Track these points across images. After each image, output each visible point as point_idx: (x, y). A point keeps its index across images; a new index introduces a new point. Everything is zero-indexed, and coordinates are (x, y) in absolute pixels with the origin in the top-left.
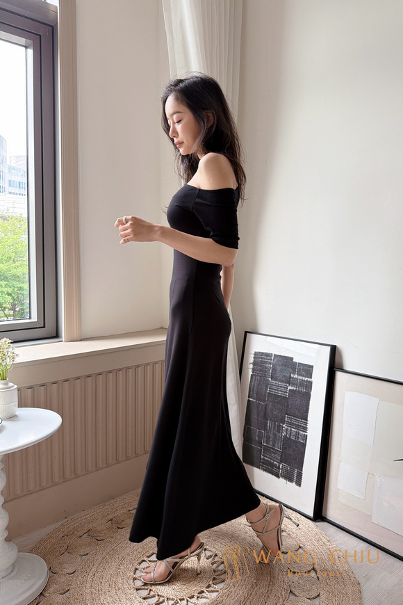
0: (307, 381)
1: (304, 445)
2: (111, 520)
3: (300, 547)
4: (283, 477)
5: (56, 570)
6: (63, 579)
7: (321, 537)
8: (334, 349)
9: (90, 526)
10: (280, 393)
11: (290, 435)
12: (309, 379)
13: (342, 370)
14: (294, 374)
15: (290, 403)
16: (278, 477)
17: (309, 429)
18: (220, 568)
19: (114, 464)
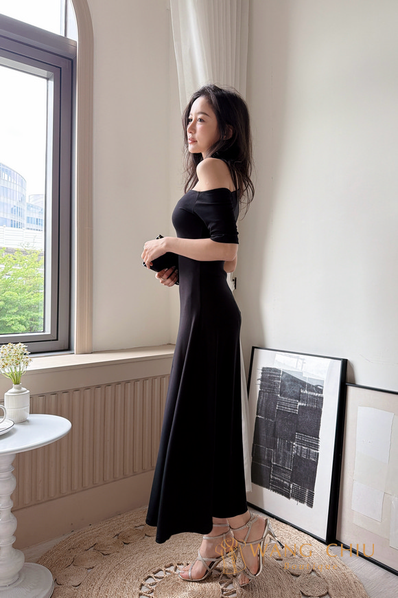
0: (317, 396)
1: (316, 464)
2: (117, 535)
3: (313, 570)
4: (293, 497)
5: (62, 582)
6: (68, 591)
7: (336, 561)
8: (345, 363)
9: (97, 541)
10: (289, 410)
11: (301, 453)
12: (319, 395)
13: (354, 384)
14: (304, 390)
15: (300, 420)
16: (288, 497)
17: (320, 447)
18: (229, 588)
19: (121, 479)
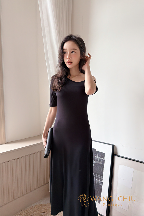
0: (102, 159)
11: (96, 182)
12: (103, 159)
13: (117, 155)
14: (97, 156)
15: (95, 168)
17: (103, 180)
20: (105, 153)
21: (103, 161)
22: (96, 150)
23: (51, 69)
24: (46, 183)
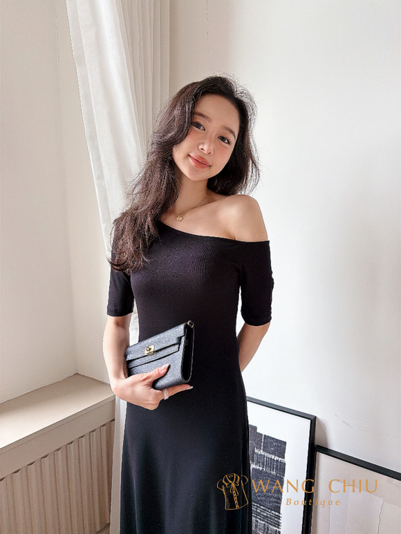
0: (277, 461)
12: (280, 459)
13: (327, 451)
14: (259, 449)
17: (281, 525)
20: (285, 443)
21: (281, 468)
22: (255, 428)
23: (106, 172)
24: (98, 528)
